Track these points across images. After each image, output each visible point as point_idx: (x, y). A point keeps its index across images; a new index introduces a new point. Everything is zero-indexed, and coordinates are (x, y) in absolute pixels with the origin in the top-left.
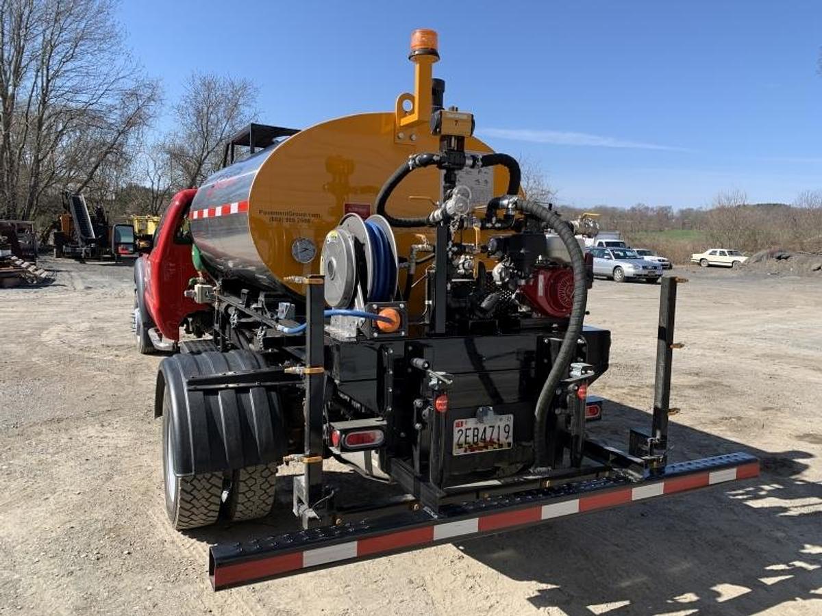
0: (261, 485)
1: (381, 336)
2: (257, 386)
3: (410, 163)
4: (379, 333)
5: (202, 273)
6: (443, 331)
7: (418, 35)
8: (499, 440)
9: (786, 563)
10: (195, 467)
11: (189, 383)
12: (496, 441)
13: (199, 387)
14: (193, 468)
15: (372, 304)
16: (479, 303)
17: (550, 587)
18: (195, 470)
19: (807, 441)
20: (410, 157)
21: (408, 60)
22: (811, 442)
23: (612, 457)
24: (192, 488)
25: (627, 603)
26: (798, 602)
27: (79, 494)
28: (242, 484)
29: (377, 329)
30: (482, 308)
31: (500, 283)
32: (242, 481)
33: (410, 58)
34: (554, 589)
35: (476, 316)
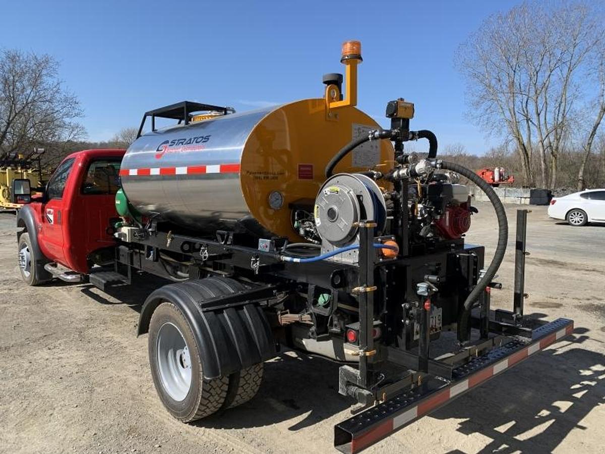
0: (253, 379)
1: (386, 260)
2: (248, 304)
3: (370, 136)
4: (383, 259)
5: (125, 218)
6: (407, 254)
7: (349, 45)
8: (435, 326)
9: (579, 383)
10: (221, 371)
11: (203, 306)
12: (434, 327)
13: (210, 309)
14: (220, 371)
15: (378, 239)
16: (418, 233)
17: (465, 420)
18: (221, 373)
19: (538, 307)
20: (370, 132)
21: (341, 63)
22: (540, 307)
23: (504, 329)
24: (211, 387)
25: (513, 423)
26: (600, 406)
27: (77, 406)
28: (241, 379)
29: (382, 256)
30: (420, 236)
31: (420, 218)
32: (242, 377)
33: (341, 61)
34: (466, 421)
35: (415, 242)
